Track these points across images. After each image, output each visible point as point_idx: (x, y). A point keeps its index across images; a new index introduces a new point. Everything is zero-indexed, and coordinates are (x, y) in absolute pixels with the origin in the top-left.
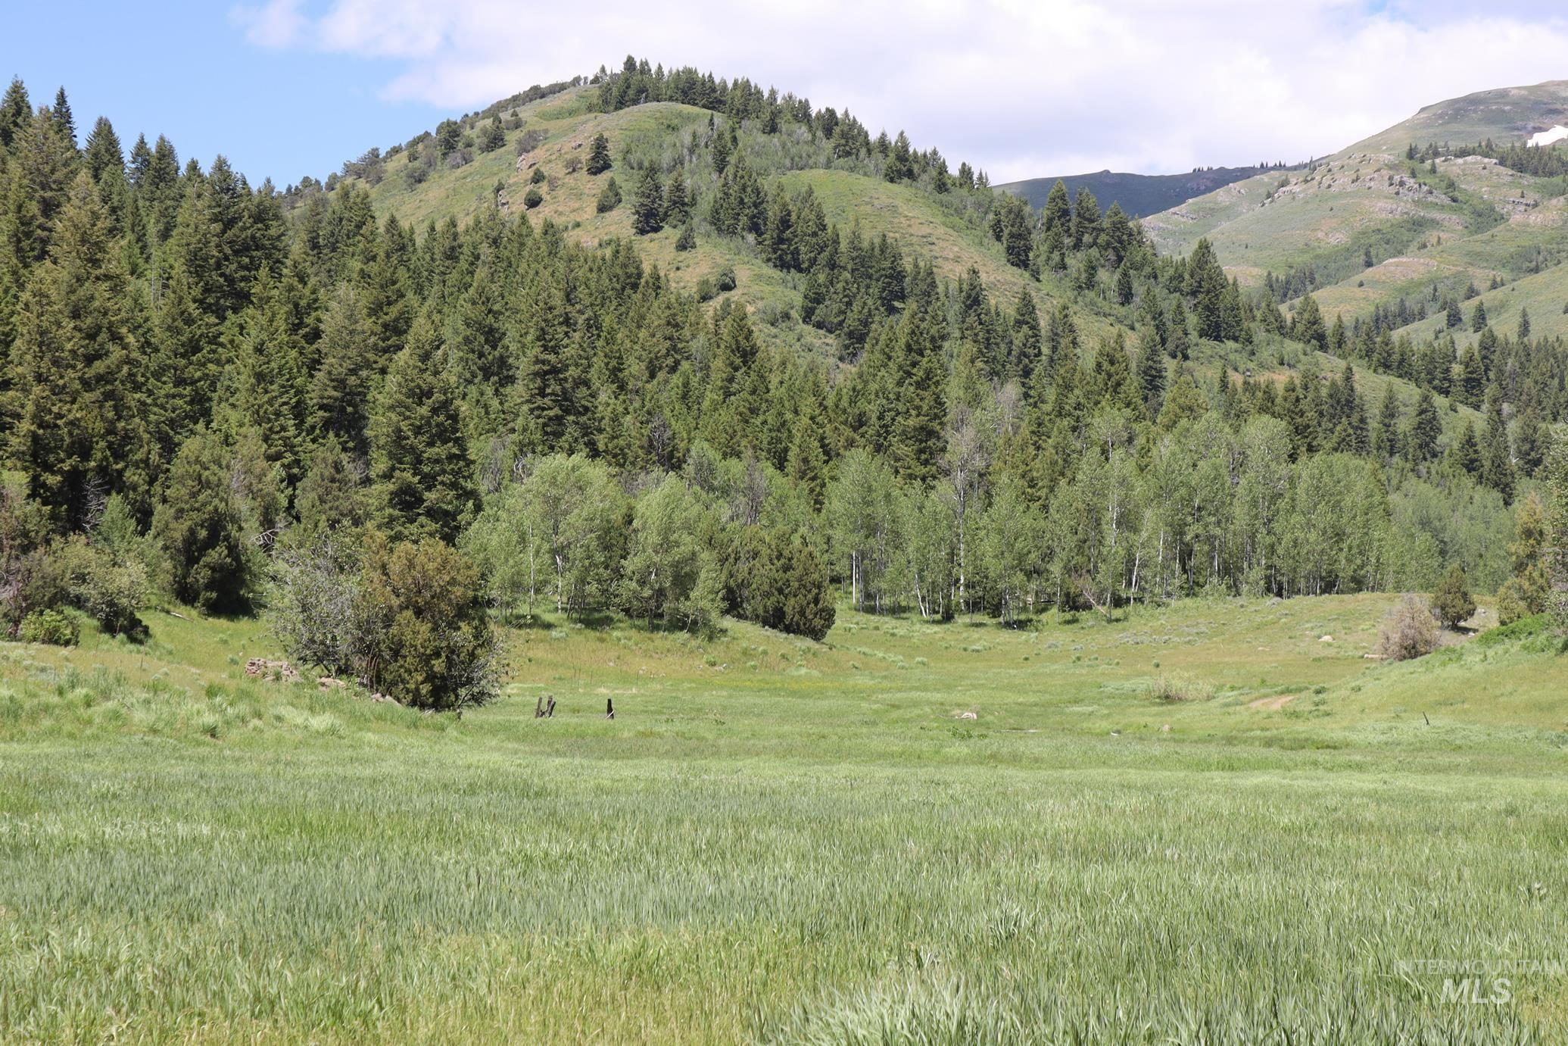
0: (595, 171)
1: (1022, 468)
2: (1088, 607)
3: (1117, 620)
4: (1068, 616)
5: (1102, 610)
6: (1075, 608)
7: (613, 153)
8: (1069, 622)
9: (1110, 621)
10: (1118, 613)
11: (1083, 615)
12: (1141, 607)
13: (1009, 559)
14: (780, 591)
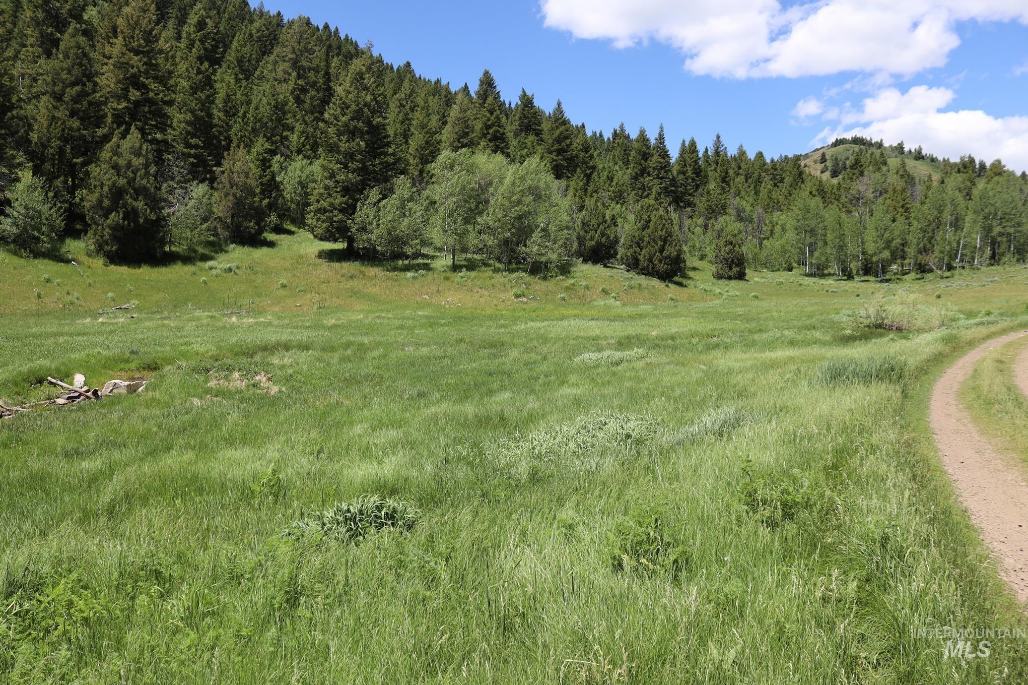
0: (822, 163)
1: (902, 203)
2: (931, 271)
3: (947, 278)
4: (919, 276)
5: (939, 272)
6: (923, 272)
7: (827, 157)
8: (919, 279)
9: (942, 278)
10: (948, 274)
11: (929, 276)
12: (963, 271)
13: (881, 244)
14: (638, 244)
